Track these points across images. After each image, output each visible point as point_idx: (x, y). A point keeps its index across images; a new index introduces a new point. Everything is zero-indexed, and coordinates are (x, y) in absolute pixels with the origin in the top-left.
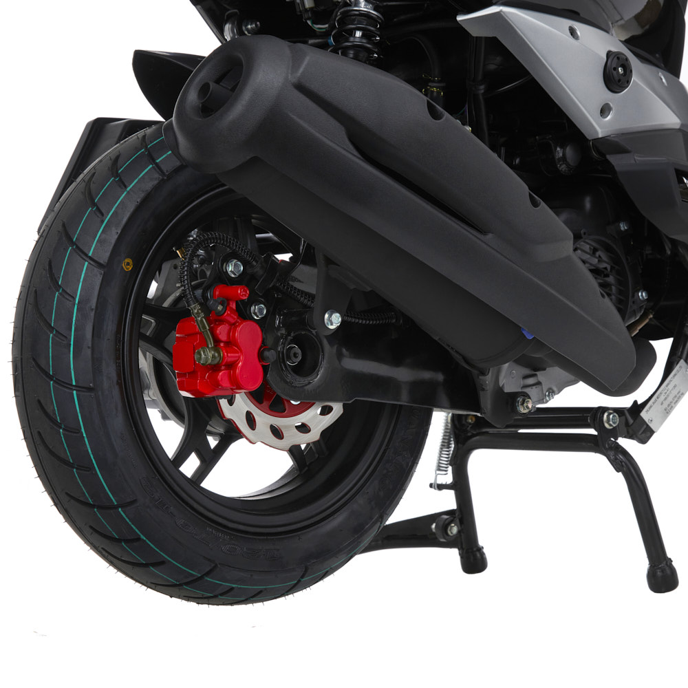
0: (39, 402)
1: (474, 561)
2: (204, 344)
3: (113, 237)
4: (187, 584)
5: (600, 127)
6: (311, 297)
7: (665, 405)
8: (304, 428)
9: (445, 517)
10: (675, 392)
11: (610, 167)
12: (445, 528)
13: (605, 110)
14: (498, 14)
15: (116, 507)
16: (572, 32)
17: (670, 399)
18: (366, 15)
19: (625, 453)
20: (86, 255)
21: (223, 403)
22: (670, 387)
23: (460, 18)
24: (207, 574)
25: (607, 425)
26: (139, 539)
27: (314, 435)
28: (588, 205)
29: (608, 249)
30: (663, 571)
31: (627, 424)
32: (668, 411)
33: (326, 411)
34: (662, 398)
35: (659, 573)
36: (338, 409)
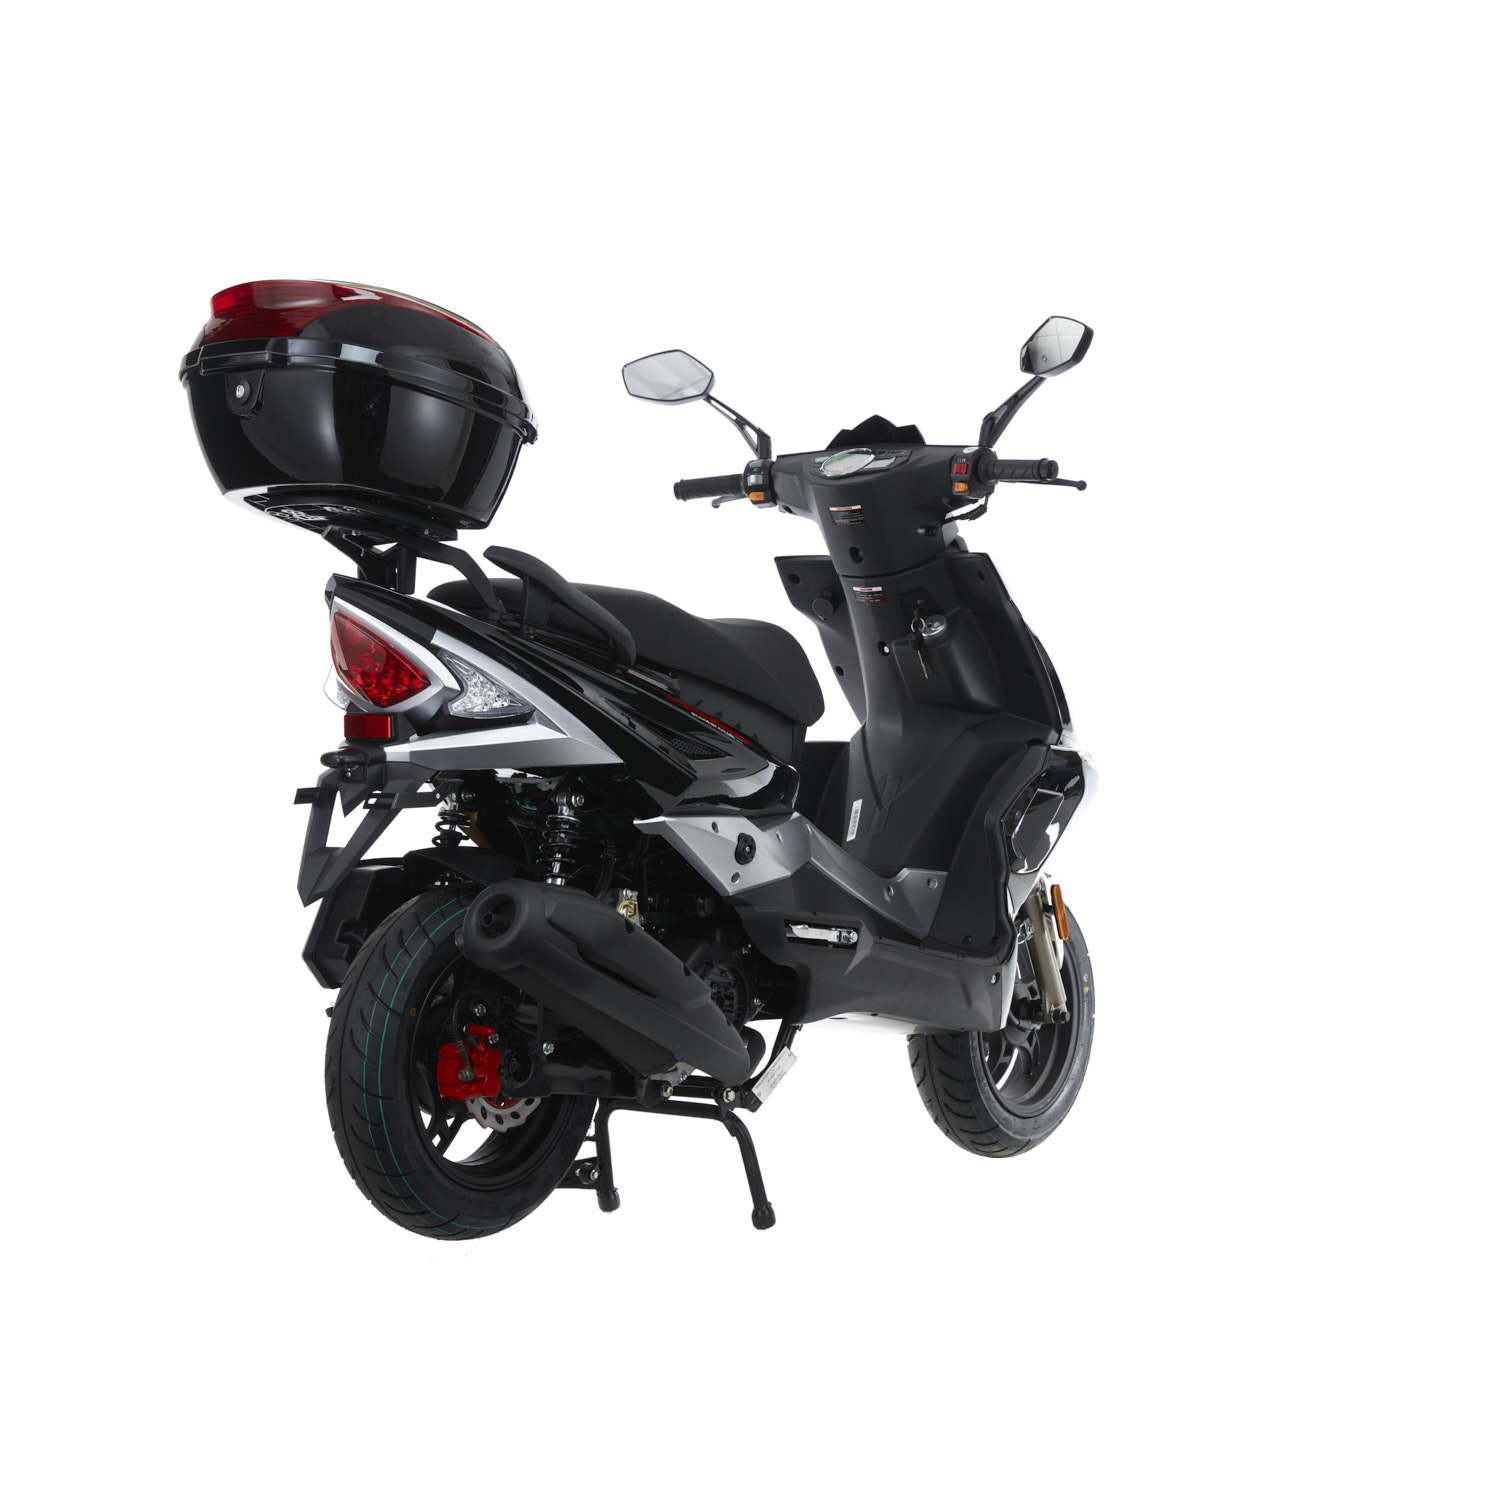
0: (354, 1106)
1: (609, 1200)
2: (462, 1066)
3: (406, 995)
4: (438, 1227)
5: (731, 888)
6: (534, 1028)
7: (771, 1082)
8: (515, 1115)
9: (587, 1164)
10: (778, 1072)
11: (737, 915)
12: (586, 1173)
13: (735, 877)
14: (664, 822)
15: (401, 1176)
16: (714, 826)
17: (775, 1077)
18: (567, 822)
19: (738, 1120)
20: (388, 1007)
21: (468, 1103)
22: (776, 1068)
23: (636, 822)
24: (452, 1220)
25: (726, 1100)
26: (413, 1197)
27: (521, 1121)
28: (718, 938)
29: (733, 970)
30: (763, 1212)
31: (741, 1099)
32: (773, 1087)
33: (529, 1102)
34: (769, 1076)
35: (760, 1214)
36: (537, 1101)
